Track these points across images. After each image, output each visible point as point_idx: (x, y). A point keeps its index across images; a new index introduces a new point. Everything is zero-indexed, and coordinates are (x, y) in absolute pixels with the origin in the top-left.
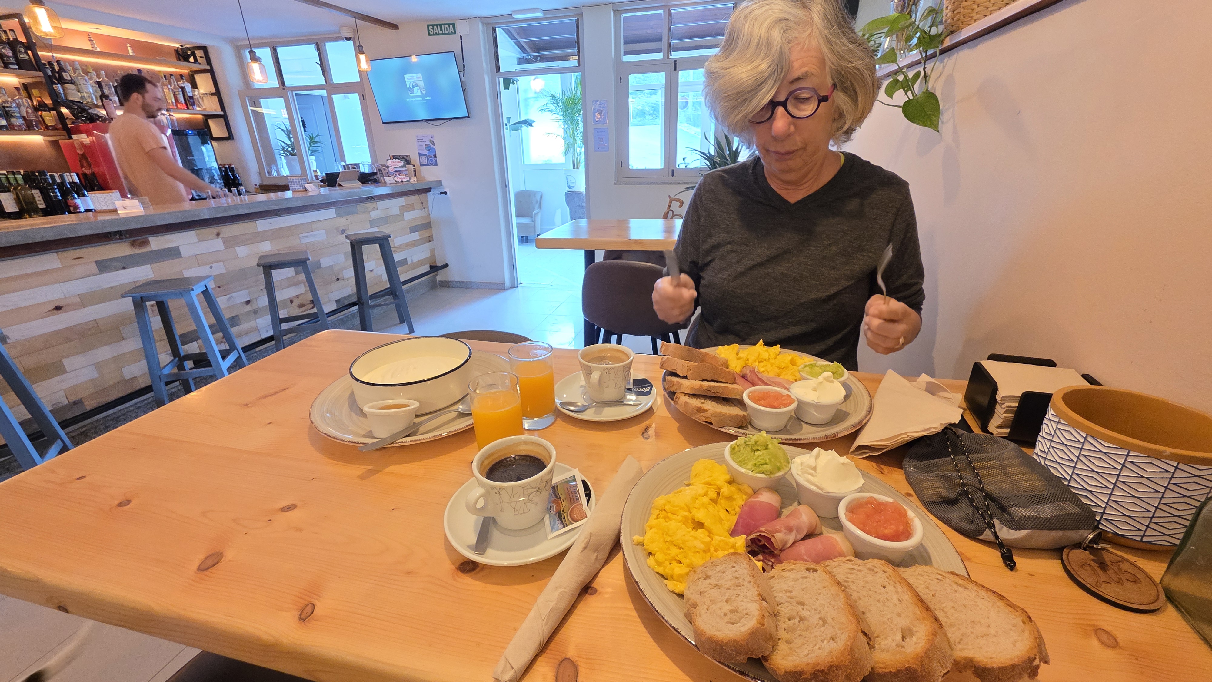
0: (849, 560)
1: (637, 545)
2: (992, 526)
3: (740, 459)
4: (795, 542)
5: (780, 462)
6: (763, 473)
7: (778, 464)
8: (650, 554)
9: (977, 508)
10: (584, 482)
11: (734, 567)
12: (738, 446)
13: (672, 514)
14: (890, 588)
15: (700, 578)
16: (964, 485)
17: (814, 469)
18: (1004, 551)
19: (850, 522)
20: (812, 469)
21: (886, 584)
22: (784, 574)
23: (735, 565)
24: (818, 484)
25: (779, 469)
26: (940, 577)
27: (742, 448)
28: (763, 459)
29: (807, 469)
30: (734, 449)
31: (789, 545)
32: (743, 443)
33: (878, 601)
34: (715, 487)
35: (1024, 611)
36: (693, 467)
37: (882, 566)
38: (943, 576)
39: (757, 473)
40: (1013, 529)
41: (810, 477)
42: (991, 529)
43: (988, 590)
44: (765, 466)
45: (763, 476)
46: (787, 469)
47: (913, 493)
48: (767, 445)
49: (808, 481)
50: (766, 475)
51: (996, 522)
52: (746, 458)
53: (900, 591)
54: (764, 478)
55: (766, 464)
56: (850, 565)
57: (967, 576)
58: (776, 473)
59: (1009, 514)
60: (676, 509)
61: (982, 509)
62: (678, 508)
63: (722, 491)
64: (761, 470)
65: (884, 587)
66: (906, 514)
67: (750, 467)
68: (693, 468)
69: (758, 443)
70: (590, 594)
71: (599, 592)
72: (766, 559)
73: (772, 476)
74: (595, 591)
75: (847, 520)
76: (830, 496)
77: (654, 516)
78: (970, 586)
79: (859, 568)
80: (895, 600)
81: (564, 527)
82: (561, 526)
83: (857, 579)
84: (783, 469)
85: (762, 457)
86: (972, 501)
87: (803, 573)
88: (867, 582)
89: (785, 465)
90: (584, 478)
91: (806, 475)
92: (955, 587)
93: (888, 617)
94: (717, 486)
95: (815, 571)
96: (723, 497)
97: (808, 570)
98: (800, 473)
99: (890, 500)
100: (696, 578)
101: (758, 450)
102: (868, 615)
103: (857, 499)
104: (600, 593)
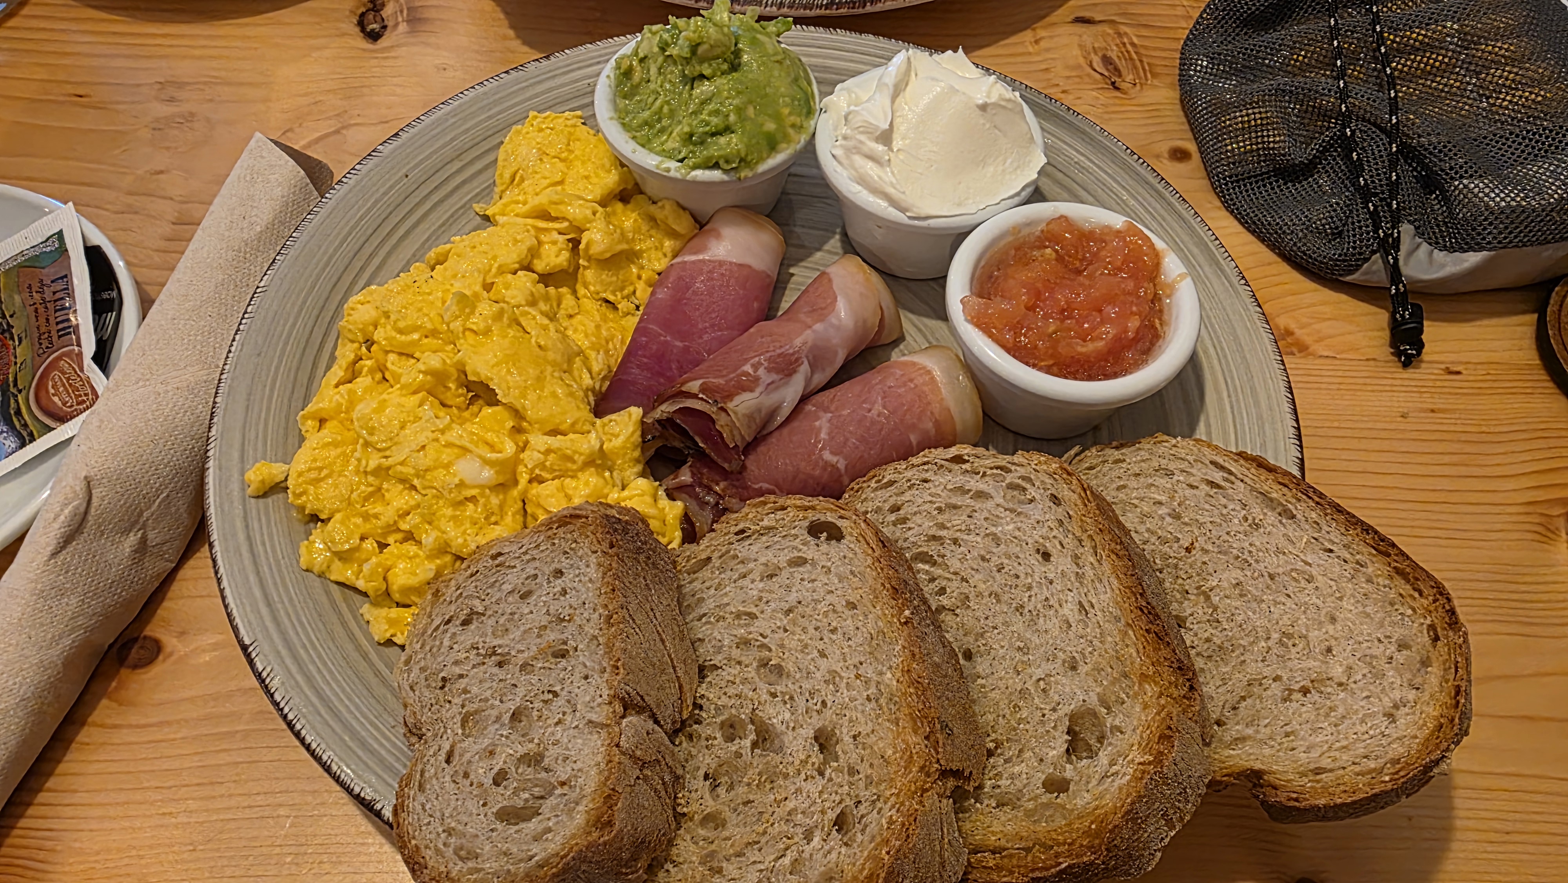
0: (958, 459)
1: (265, 495)
2: (1390, 246)
3: (646, 114)
4: (804, 399)
5: (777, 117)
6: (716, 166)
7: (770, 126)
8: (315, 518)
9: (1366, 194)
10: (95, 255)
11: (559, 573)
12: (642, 60)
13: (401, 354)
14: (1062, 563)
15: (448, 622)
16: (1345, 119)
17: (886, 137)
18: (1402, 316)
19: (978, 325)
20: (877, 140)
21: (1052, 547)
22: (742, 549)
23: (565, 563)
24: (891, 190)
25: (772, 146)
26: (1217, 476)
27: (653, 70)
28: (716, 112)
29: (862, 138)
30: (627, 74)
31: (780, 419)
32: (656, 49)
33: (1020, 608)
34: (566, 224)
35: (1440, 591)
36: (502, 149)
37: (1049, 481)
38: (1231, 473)
39: (695, 167)
40: (1444, 248)
41: (870, 169)
42: (1388, 254)
43: (1353, 522)
44: (722, 140)
45: (716, 175)
46: (803, 138)
47: (1191, 147)
48: (737, 53)
49: (863, 181)
50: (726, 171)
51: (1406, 230)
52: (666, 109)
53: (1089, 572)
54: (722, 183)
55: (727, 130)
56: (955, 478)
57: (1296, 472)
58: (761, 160)
59: (1445, 199)
60: (409, 338)
61: (1376, 195)
62: (416, 336)
63: (585, 238)
64: (709, 158)
65: (1046, 556)
66: (1157, 265)
67: (670, 145)
68: (501, 154)
69: (701, 50)
70: (135, 667)
71: (168, 649)
72: (701, 485)
73: (744, 173)
74: (155, 649)
75: (966, 320)
76: (929, 228)
77: (337, 372)
78: (1303, 509)
79: (982, 486)
80: (1069, 610)
81: (23, 445)
82: (11, 443)
83: (969, 531)
84: (787, 138)
85: (711, 107)
86: (1356, 169)
87: (797, 543)
88: (997, 540)
89: (793, 126)
90: (98, 238)
91: (858, 160)
92: (1257, 511)
93: (1039, 673)
94: (571, 222)
95: (835, 534)
96: (589, 259)
97: (815, 530)
98: (838, 152)
99: (1117, 221)
100: (437, 622)
101: (702, 77)
102: (982, 666)
103: (1015, 230)
104: (171, 654)
